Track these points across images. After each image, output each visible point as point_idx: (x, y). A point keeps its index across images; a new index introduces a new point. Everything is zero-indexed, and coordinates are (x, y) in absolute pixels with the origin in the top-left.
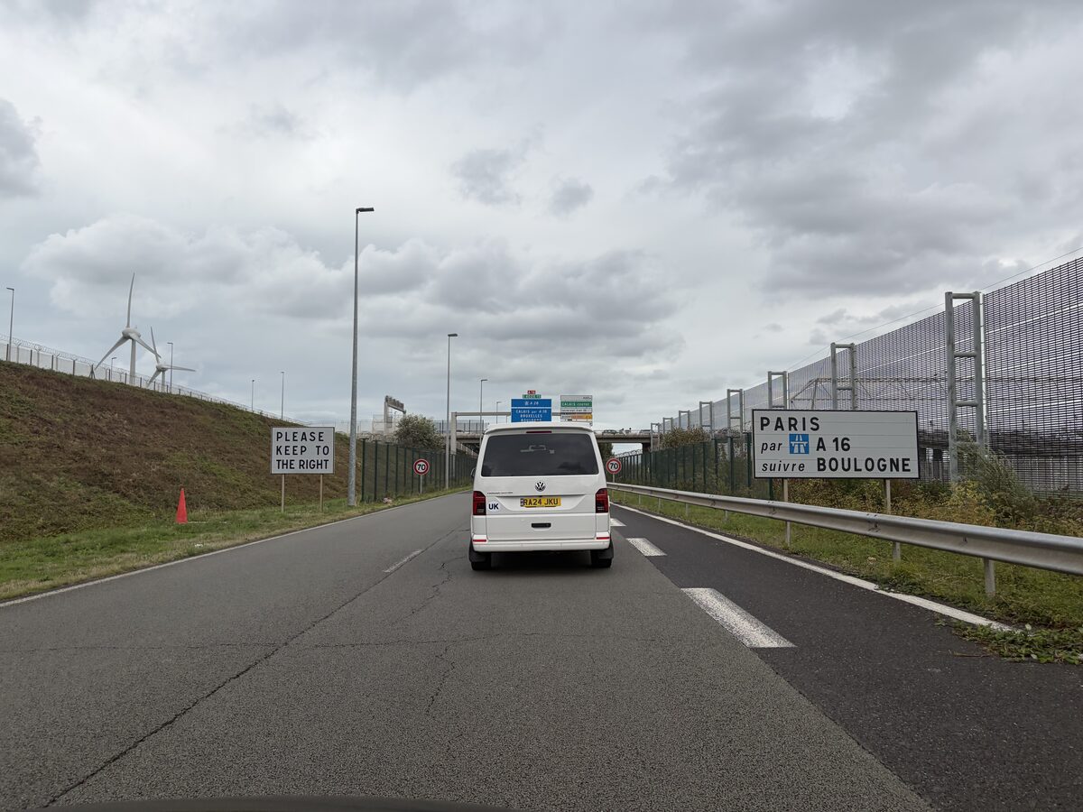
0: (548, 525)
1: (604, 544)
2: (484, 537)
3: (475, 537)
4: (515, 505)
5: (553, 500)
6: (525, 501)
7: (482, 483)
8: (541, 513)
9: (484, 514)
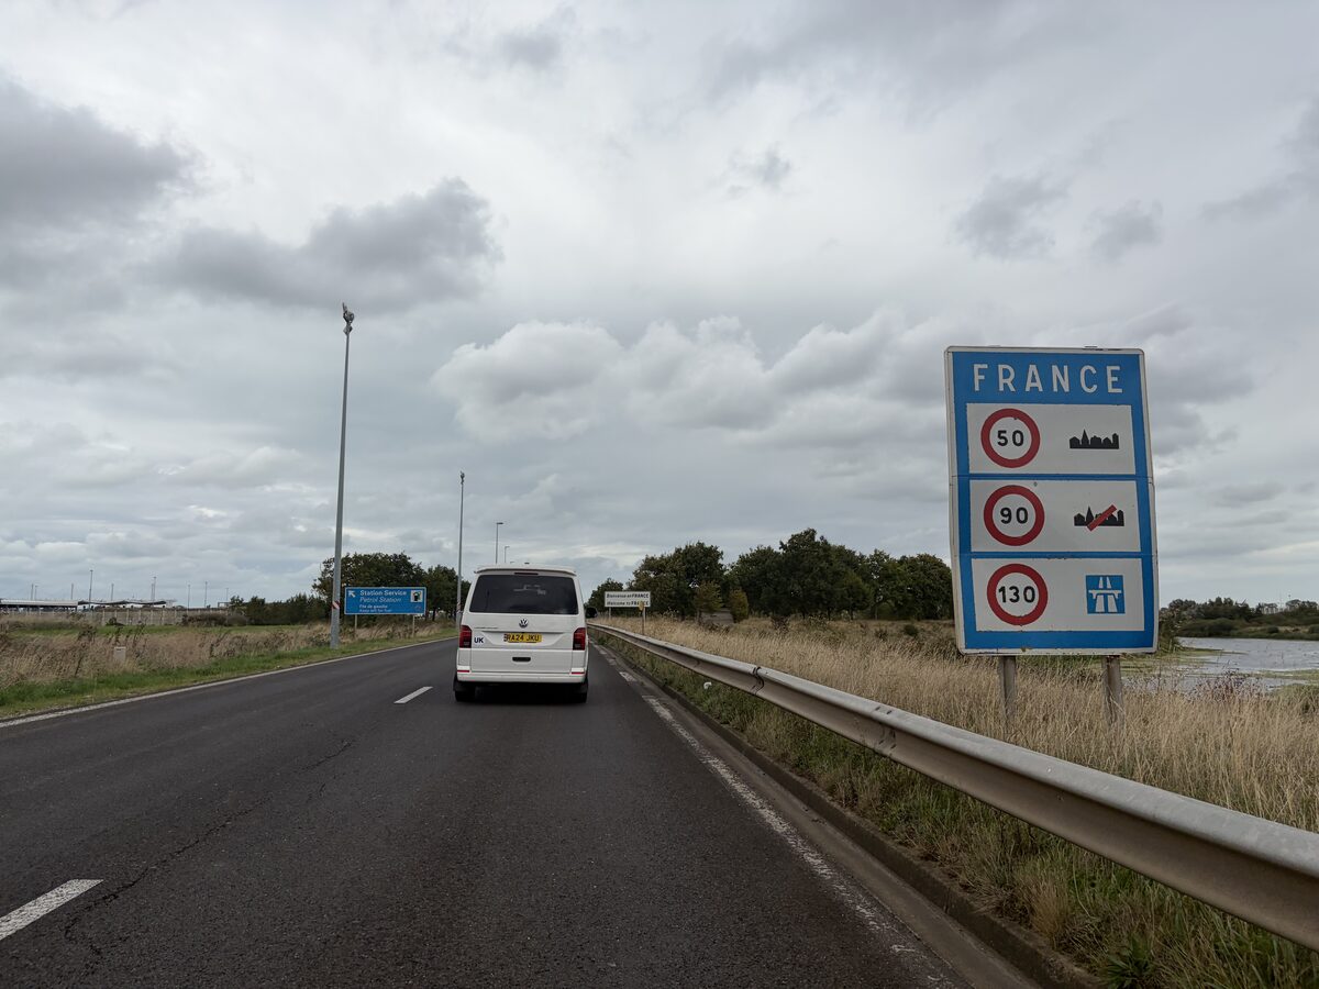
0: (528, 659)
1: (579, 678)
2: (467, 668)
3: (459, 668)
4: (499, 640)
5: (534, 637)
6: (509, 636)
7: (469, 618)
8: (521, 648)
9: (470, 646)
